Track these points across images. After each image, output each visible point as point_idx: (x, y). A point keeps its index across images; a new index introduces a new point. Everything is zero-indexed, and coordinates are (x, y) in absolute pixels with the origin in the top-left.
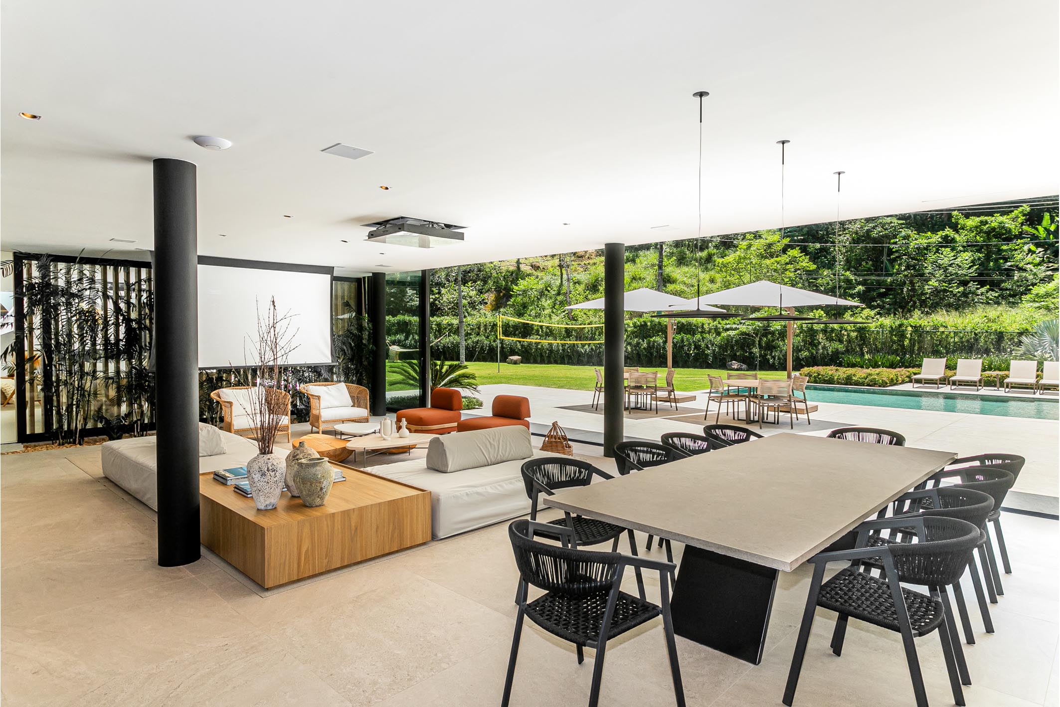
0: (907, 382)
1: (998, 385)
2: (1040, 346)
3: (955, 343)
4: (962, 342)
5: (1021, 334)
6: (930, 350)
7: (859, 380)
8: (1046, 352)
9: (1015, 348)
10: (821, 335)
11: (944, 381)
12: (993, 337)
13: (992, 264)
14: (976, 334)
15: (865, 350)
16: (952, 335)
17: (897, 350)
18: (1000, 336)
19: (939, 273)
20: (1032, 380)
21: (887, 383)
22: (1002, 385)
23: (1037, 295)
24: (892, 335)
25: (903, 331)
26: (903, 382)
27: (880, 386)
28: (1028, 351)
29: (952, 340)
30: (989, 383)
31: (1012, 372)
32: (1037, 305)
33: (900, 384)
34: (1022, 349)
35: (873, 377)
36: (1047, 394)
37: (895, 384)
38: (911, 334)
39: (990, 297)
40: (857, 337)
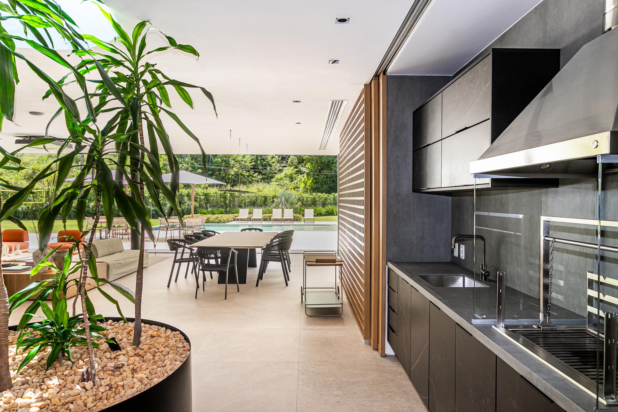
0: (233, 221)
1: (268, 220)
2: (281, 203)
3: (248, 202)
4: (251, 201)
5: (273, 197)
6: (237, 205)
7: (213, 220)
8: (283, 206)
9: (272, 204)
10: (186, 198)
11: (249, 219)
12: (263, 199)
13: (259, 162)
14: (256, 197)
15: (208, 205)
16: (247, 198)
17: (223, 206)
18: (266, 198)
19: (237, 165)
20: (281, 217)
21: (225, 221)
22: (270, 221)
23: (277, 178)
24: (221, 198)
25: (226, 196)
26: (232, 221)
27: (222, 223)
28: (277, 205)
29: (247, 200)
30: (265, 220)
31: (273, 215)
32: (277, 183)
33: (231, 221)
34: (274, 204)
35: (219, 218)
36: (285, 223)
37: (229, 222)
38: (229, 197)
39: (259, 178)
40: (204, 199)
